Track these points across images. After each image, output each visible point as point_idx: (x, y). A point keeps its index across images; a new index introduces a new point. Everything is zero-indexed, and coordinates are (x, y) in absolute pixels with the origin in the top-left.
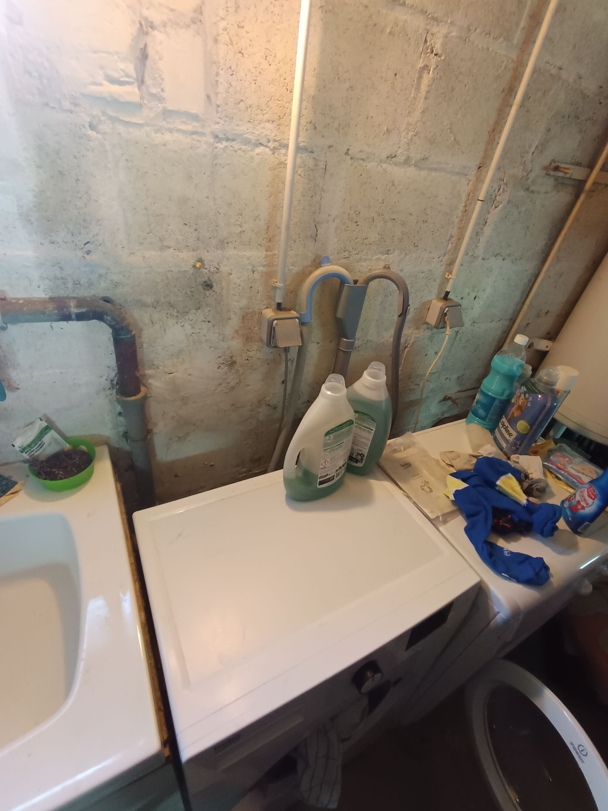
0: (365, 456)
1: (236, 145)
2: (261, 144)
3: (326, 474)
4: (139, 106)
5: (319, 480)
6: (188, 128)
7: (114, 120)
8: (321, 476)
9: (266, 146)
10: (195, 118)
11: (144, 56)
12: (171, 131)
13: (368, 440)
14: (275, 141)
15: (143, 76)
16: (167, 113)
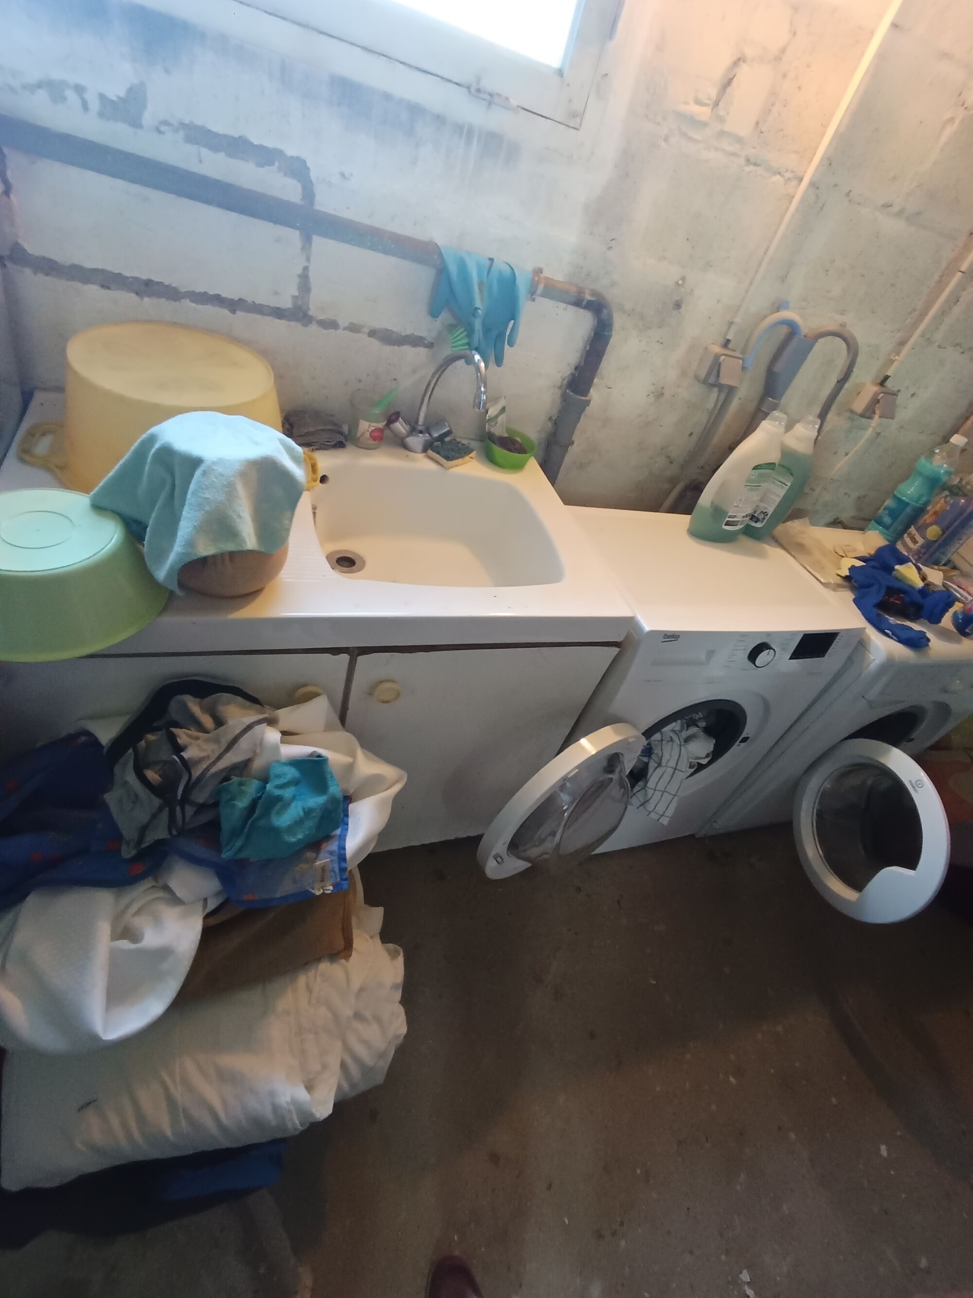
0: (769, 515)
1: (760, 170)
2: (779, 173)
3: (734, 515)
4: (704, 125)
5: (727, 519)
6: (730, 148)
7: (683, 135)
8: (730, 515)
9: (783, 176)
10: (740, 140)
11: (728, 83)
12: (717, 149)
13: (779, 496)
14: (792, 172)
15: (719, 101)
16: (722, 134)
